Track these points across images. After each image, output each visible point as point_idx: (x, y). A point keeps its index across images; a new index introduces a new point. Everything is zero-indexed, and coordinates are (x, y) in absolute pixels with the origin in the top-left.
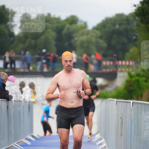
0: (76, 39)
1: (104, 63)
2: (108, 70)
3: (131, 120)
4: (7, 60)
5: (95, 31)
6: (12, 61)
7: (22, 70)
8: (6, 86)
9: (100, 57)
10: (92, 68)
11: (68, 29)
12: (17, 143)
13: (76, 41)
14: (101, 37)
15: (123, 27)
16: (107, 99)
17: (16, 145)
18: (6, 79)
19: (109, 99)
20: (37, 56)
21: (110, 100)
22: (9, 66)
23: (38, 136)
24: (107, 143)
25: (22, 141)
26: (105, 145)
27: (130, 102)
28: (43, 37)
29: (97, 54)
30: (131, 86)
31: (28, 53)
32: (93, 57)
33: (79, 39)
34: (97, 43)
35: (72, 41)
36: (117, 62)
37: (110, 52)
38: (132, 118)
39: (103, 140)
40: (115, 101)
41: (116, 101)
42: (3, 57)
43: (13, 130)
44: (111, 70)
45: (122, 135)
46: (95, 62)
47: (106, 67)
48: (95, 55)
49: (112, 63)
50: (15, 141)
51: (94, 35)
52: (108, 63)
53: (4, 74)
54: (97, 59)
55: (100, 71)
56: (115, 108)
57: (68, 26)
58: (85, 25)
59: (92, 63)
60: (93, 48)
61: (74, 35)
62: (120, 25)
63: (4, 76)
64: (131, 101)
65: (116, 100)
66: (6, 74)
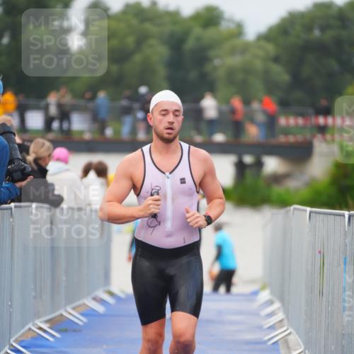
0: (217, 62)
1: (283, 121)
2: (291, 139)
3: (345, 258)
4: (53, 110)
5: (263, 43)
6: (64, 115)
7: (87, 136)
8: (48, 173)
9: (273, 106)
10: (253, 132)
11: (198, 39)
12: (74, 309)
13: (215, 68)
14: (276, 59)
15: (330, 34)
16: (288, 208)
17: (70, 314)
18: (50, 155)
19: (292, 207)
20: (124, 103)
21: (294, 209)
22: (56, 125)
23: (122, 292)
24: (286, 312)
25: (84, 304)
26: (280, 316)
27: (344, 216)
28: (137, 58)
29: (266, 99)
30: (346, 176)
31: (102, 95)
32: (256, 105)
33: (222, 62)
34: (267, 72)
35: (208, 68)
36: (313, 120)
37: (298, 94)
38: (348, 253)
39: (277, 305)
40: (306, 211)
41: (311, 212)
42: (42, 104)
43: (64, 278)
44: (300, 138)
45: (321, 293)
46: (261, 117)
47: (286, 131)
48: (261, 102)
49: (300, 121)
50: (68, 302)
51: (261, 53)
52: (292, 121)
53: (44, 144)
54: (265, 112)
55: (273, 141)
56: (307, 229)
57: (197, 31)
58: (239, 30)
59: (252, 121)
60: (257, 85)
61: (212, 53)
62: (323, 29)
63: (43, 150)
64: (346, 213)
65: (309, 209)
66: (48, 144)
